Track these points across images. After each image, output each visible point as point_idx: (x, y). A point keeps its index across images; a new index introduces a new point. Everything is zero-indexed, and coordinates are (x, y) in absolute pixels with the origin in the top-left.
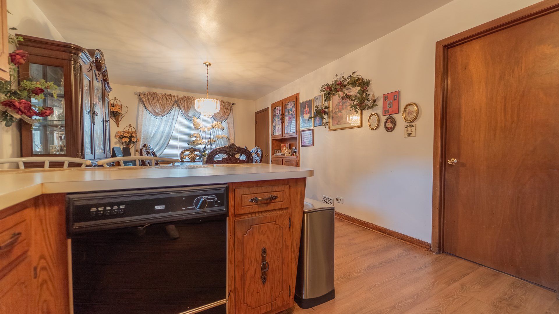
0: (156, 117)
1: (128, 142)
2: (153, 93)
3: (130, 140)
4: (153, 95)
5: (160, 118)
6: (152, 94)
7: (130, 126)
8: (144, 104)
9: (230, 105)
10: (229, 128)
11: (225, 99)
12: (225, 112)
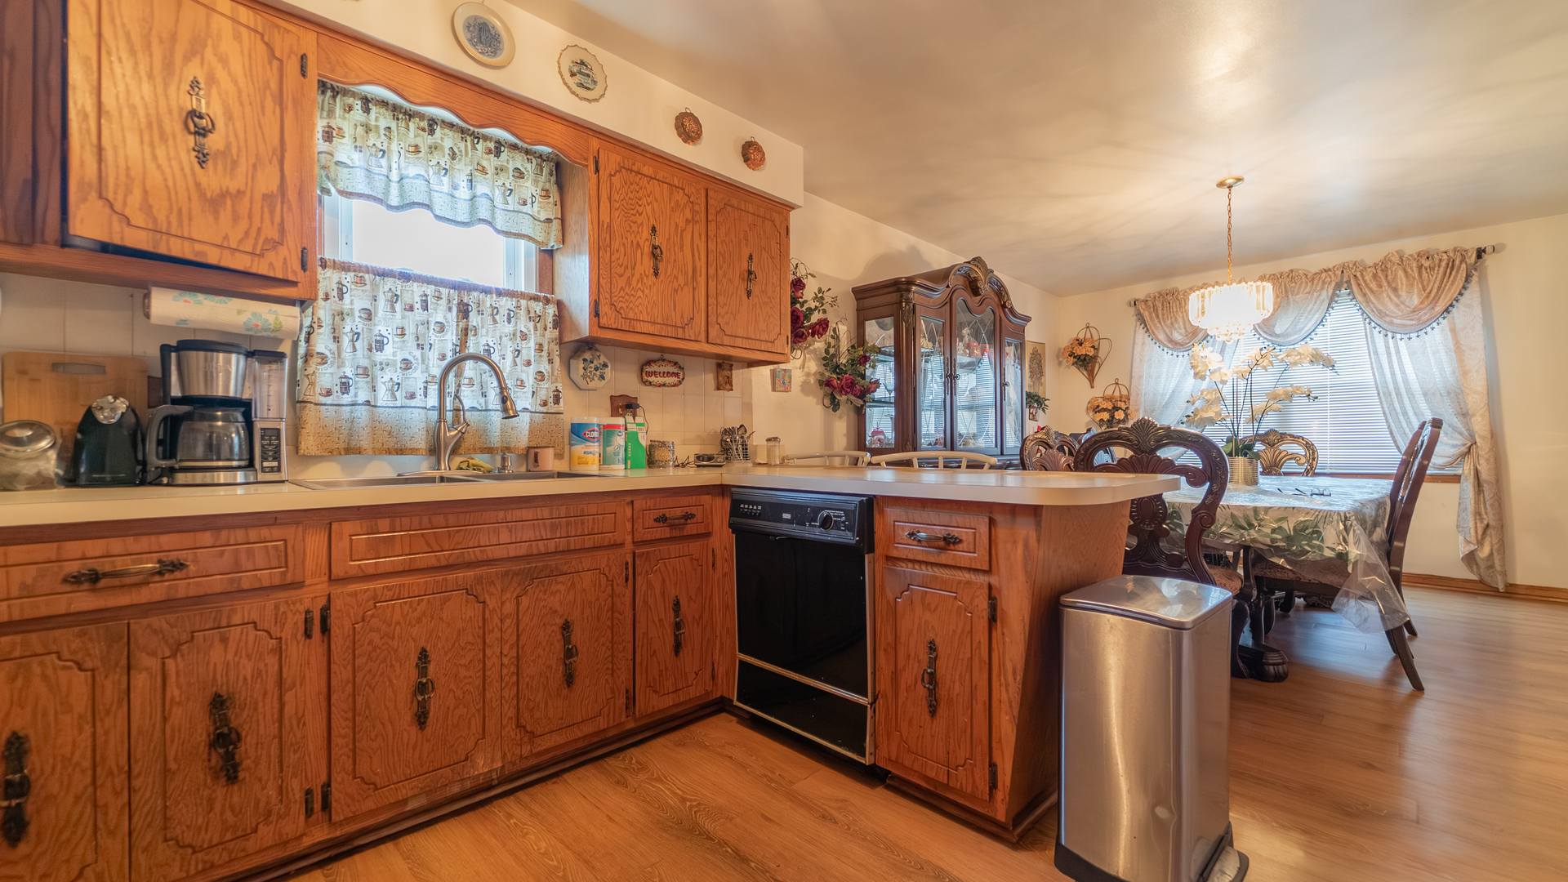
0: (1175, 354)
1: (1108, 421)
2: (1168, 292)
3: (1112, 417)
4: (1169, 298)
5: (1186, 353)
6: (1167, 294)
7: (1117, 384)
8: (1146, 326)
9: (1463, 260)
10: (1458, 348)
11: (1443, 242)
12: (1435, 290)
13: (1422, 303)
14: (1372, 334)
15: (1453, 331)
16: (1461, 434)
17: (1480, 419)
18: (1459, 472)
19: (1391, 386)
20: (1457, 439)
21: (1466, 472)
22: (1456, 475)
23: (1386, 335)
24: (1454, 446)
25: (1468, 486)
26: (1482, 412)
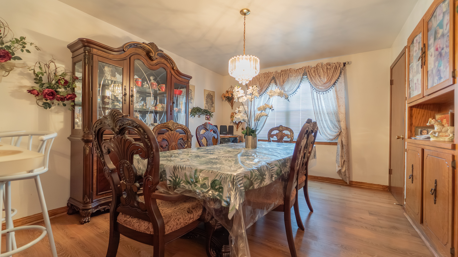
9: (339, 66)
10: (337, 98)
11: (334, 60)
12: (331, 76)
13: (327, 81)
14: (313, 91)
15: (336, 91)
16: (337, 128)
17: (343, 123)
18: (337, 141)
19: (318, 110)
20: (336, 130)
21: (339, 141)
22: (336, 143)
23: (317, 92)
24: (336, 132)
25: (339, 146)
26: (343, 120)
